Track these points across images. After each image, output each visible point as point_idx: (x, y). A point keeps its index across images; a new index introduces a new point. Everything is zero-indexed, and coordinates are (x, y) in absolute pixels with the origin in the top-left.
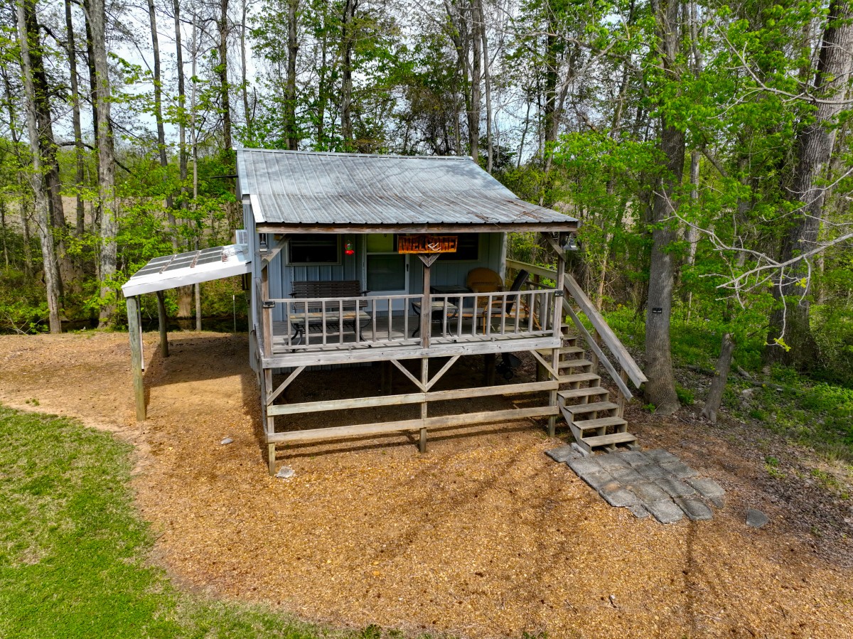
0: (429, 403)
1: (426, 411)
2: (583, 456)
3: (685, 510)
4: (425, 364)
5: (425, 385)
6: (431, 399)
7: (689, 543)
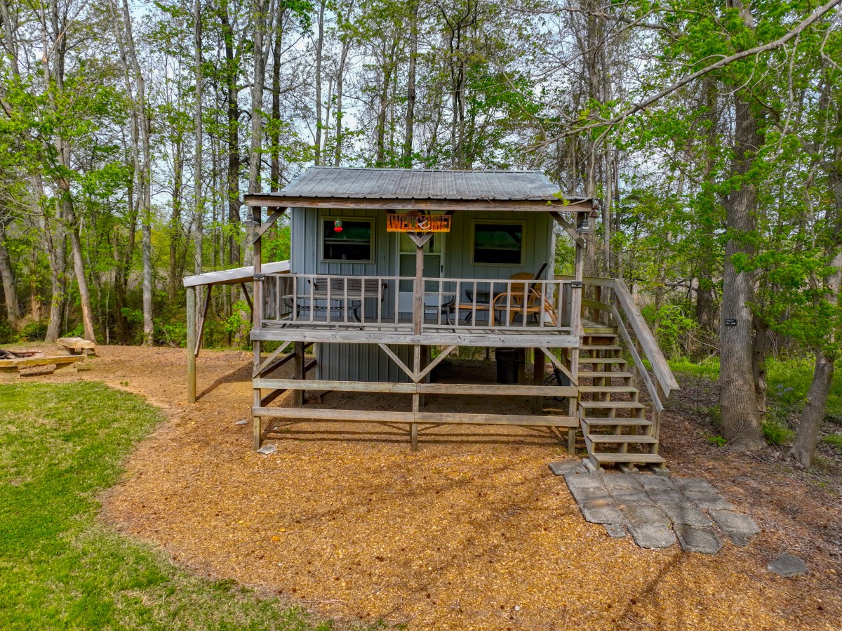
0: (421, 395)
1: (417, 404)
2: (589, 471)
3: (681, 538)
4: (417, 351)
5: (416, 375)
6: (423, 391)
7: (663, 572)
